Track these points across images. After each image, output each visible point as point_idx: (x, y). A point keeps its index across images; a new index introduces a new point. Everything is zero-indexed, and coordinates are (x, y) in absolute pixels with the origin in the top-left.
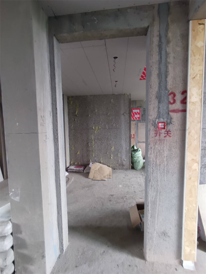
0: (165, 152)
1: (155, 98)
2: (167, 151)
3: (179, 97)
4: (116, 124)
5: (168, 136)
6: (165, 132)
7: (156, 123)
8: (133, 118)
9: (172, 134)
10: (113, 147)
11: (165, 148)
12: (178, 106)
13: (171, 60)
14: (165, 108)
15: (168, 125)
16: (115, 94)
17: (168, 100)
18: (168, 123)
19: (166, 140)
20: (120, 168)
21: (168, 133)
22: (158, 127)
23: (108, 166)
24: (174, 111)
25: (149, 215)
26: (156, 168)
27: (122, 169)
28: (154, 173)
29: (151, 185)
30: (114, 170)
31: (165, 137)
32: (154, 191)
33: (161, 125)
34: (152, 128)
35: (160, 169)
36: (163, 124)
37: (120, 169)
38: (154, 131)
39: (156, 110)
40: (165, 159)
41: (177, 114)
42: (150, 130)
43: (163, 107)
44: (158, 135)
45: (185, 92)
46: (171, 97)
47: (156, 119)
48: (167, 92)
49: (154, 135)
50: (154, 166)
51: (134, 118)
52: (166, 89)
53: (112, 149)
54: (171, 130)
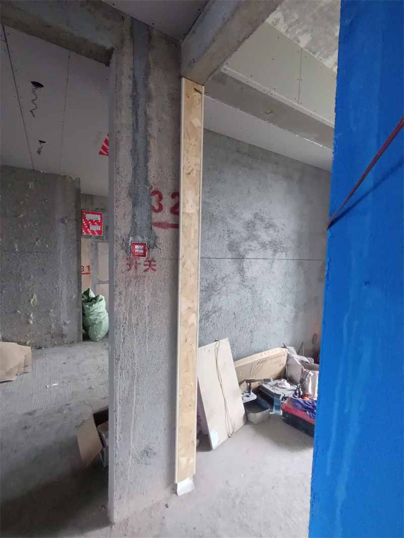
0: (146, 300)
1: (127, 196)
2: (150, 296)
3: (167, 202)
4: (44, 241)
5: (150, 271)
6: (146, 261)
7: (128, 245)
8: (87, 232)
9: (158, 266)
10: (35, 296)
11: (146, 292)
12: (165, 216)
13: (154, 131)
14: (145, 218)
15: (151, 249)
16: (38, 172)
18: (150, 246)
19: (147, 277)
20: (56, 343)
21: (151, 263)
22: (134, 253)
23: (19, 343)
24: (160, 225)
25: (118, 428)
26: (130, 332)
27: (60, 345)
28: (126, 343)
29: (121, 367)
30: (39, 351)
31: (146, 271)
32: (127, 378)
33: (138, 249)
34: (122, 253)
35: (137, 332)
36: (143, 246)
37: (54, 345)
38: (125, 260)
39: (129, 218)
40: (146, 313)
41: (166, 230)
42: (117, 257)
43: (142, 213)
44: (133, 267)
45: (176, 195)
46: (154, 198)
47: (129, 236)
48: (148, 187)
49: (125, 268)
50: (126, 328)
51: (90, 232)
52: (147, 182)
53: (32, 300)
54: (155, 259)
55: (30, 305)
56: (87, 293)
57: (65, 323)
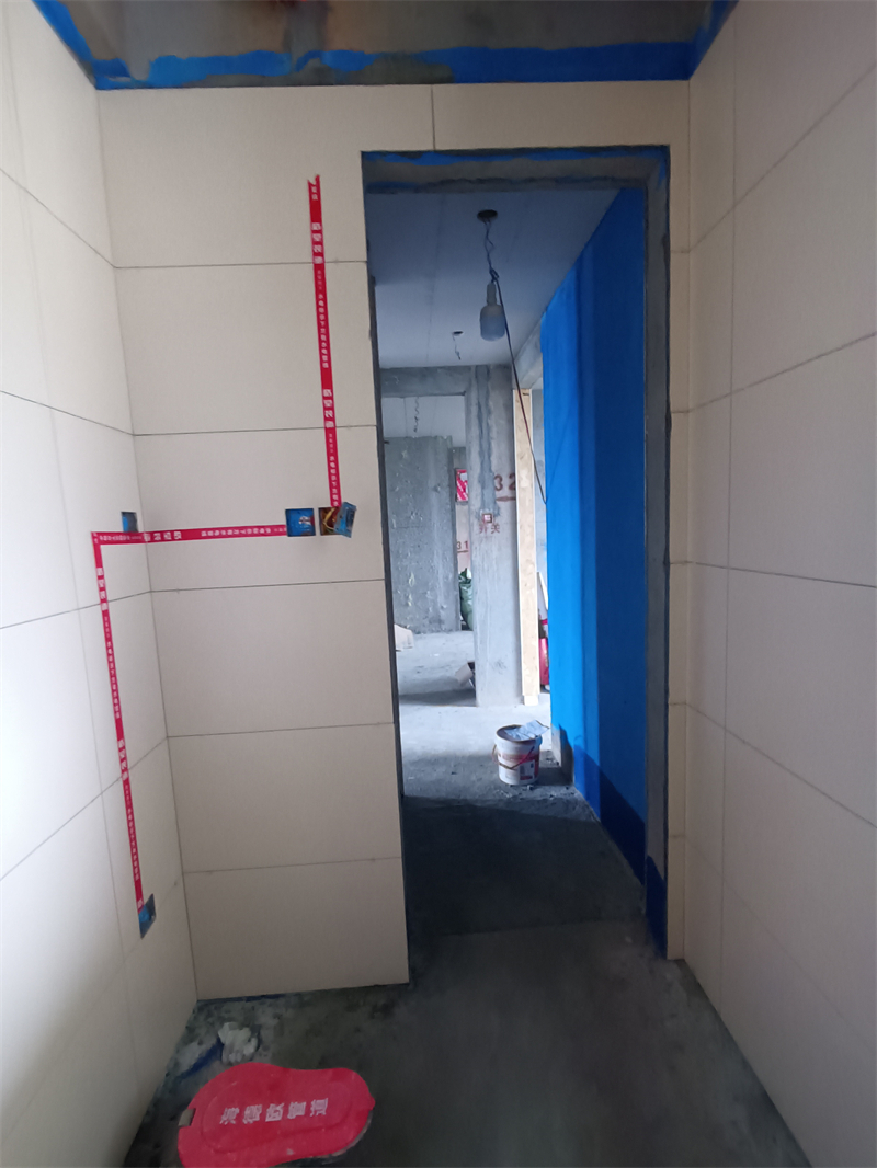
0: (494, 553)
1: (478, 483)
2: (496, 551)
3: (506, 482)
4: (419, 514)
5: (495, 532)
6: (492, 526)
7: (480, 515)
9: (502, 529)
10: (413, 576)
11: (493, 548)
12: (505, 492)
13: (494, 434)
14: (491, 496)
15: (495, 517)
16: (410, 438)
17: (494, 484)
18: (495, 515)
19: (494, 537)
20: (434, 629)
21: (496, 527)
22: (484, 520)
23: (400, 626)
24: (501, 499)
31: (492, 532)
33: (487, 518)
34: (475, 522)
35: (488, 575)
36: (490, 516)
38: (479, 525)
39: (479, 498)
40: (494, 562)
41: (505, 502)
42: (473, 524)
43: (488, 492)
44: (484, 530)
45: (512, 475)
46: (496, 481)
47: (480, 509)
48: (491, 474)
49: (478, 531)
50: (481, 572)
52: (490, 470)
53: (410, 580)
54: (499, 524)
55: (408, 586)
56: (464, 574)
57: (442, 607)
